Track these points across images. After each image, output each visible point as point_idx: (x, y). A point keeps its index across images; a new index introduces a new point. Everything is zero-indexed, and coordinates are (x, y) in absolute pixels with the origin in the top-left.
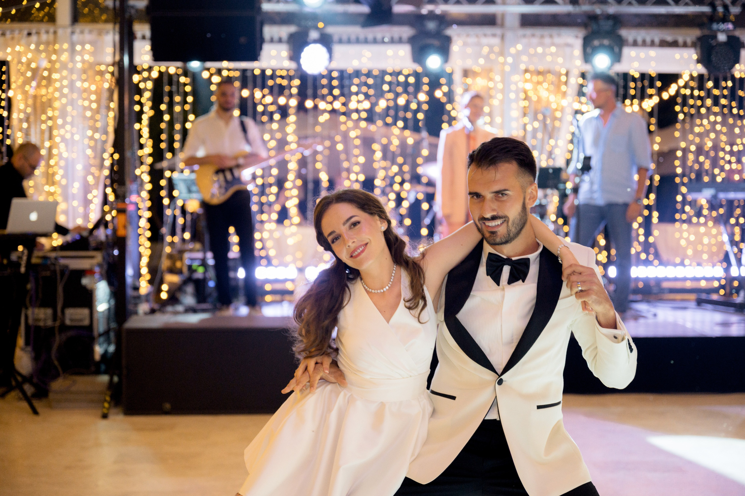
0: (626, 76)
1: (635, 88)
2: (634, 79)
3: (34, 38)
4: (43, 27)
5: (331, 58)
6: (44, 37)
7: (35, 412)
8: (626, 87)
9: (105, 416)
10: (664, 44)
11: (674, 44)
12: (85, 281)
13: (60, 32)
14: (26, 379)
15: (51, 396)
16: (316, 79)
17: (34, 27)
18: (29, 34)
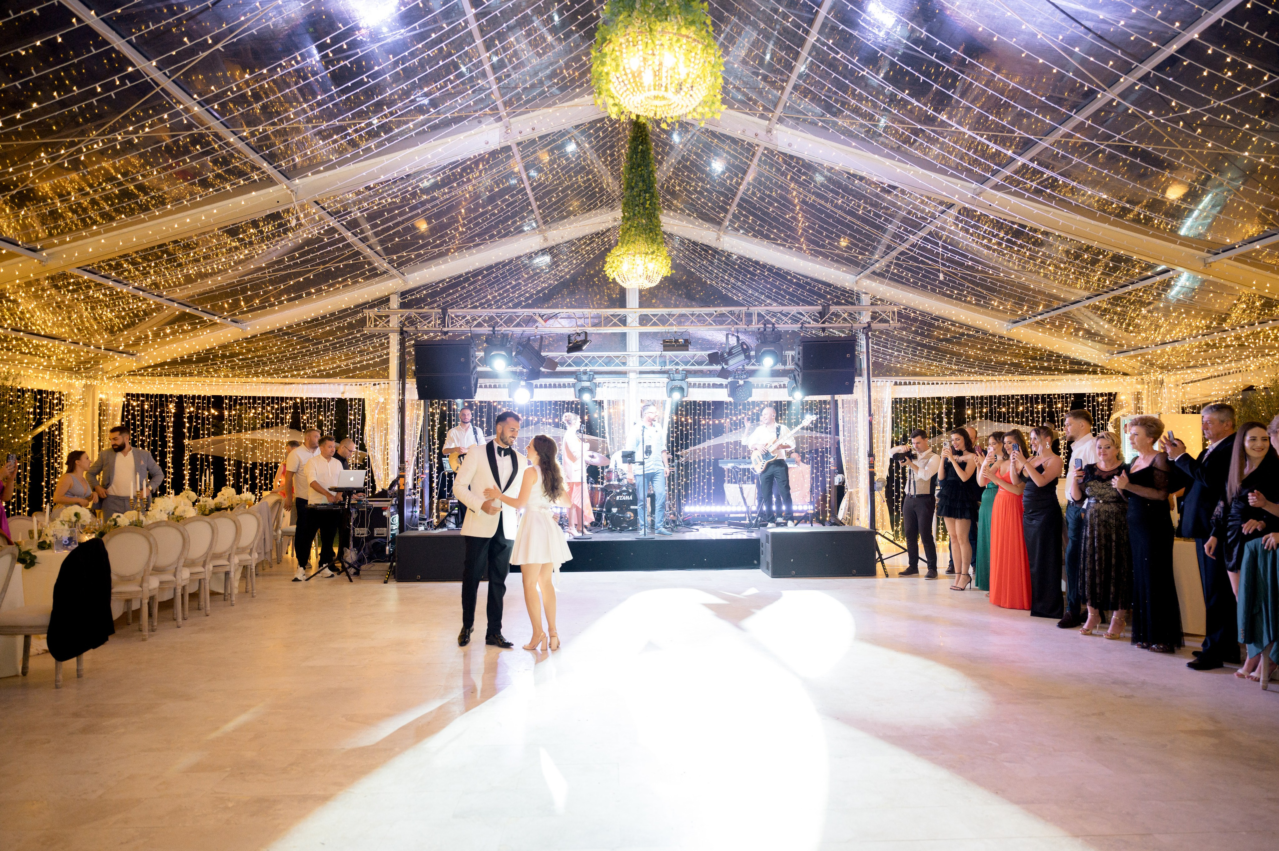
0: (695, 402)
1: (699, 410)
2: (699, 405)
3: (377, 386)
4: (382, 381)
5: (532, 396)
6: (383, 386)
7: (351, 581)
8: (695, 409)
9: (385, 582)
10: (715, 386)
11: (721, 386)
12: (384, 513)
13: (391, 383)
14: (351, 566)
15: (361, 573)
16: (527, 407)
17: (376, 381)
18: (375, 385)
